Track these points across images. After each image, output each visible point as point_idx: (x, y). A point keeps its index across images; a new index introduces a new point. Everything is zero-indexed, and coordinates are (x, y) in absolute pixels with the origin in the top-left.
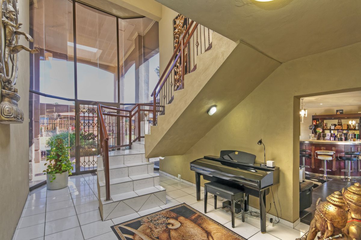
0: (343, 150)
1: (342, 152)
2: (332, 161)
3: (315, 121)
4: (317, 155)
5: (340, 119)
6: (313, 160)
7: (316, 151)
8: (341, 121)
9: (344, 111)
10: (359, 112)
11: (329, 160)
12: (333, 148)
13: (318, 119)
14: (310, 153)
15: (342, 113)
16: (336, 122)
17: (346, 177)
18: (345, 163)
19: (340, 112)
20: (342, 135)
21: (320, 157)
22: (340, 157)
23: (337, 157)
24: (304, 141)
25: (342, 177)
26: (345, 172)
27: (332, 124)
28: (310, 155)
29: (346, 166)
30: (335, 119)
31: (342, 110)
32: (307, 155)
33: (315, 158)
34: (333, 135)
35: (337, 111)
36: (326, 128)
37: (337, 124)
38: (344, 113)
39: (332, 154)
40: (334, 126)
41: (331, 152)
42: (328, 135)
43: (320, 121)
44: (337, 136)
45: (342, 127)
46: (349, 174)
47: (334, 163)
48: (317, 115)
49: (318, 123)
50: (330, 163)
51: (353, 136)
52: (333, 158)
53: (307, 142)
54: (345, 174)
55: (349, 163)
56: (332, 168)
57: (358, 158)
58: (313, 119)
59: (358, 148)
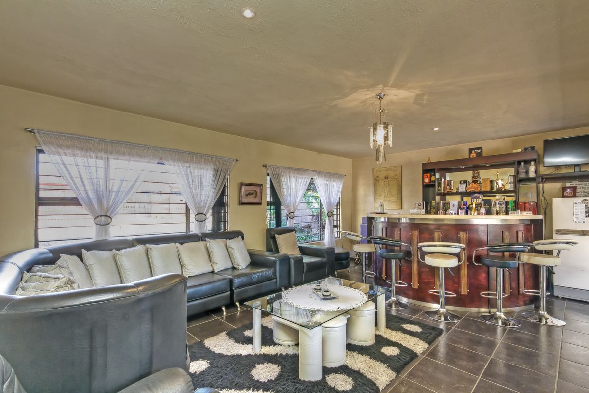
0: (484, 237)
1: (481, 244)
2: (457, 269)
3: (429, 175)
4: (424, 254)
5: (477, 171)
6: (415, 267)
7: (420, 244)
8: (478, 173)
9: (484, 150)
10: (515, 151)
11: (452, 268)
12: (463, 235)
13: (434, 170)
14: (408, 250)
15: (479, 155)
16: (468, 176)
17: (493, 310)
18: (488, 273)
19: (476, 153)
20: (481, 204)
21: (429, 261)
22: (478, 259)
23: (469, 258)
24: (399, 219)
25: (484, 310)
26: (489, 298)
27: (461, 182)
28: (409, 254)
29: (493, 282)
30: (467, 169)
31: (481, 148)
32: (401, 255)
33: (419, 261)
34: (464, 205)
35: (471, 150)
36: (450, 189)
37: (470, 182)
38: (483, 155)
39: (457, 250)
40: (464, 186)
41: (455, 247)
42: (453, 206)
43: (438, 176)
44: (471, 206)
45: (481, 188)
46: (499, 302)
47: (464, 273)
48: (431, 162)
49: (433, 179)
50: (452, 275)
51: (503, 206)
52: (460, 260)
53: (404, 221)
54: (491, 303)
55: (498, 275)
56: (460, 287)
57: (519, 259)
58: (425, 171)
59: (517, 232)
